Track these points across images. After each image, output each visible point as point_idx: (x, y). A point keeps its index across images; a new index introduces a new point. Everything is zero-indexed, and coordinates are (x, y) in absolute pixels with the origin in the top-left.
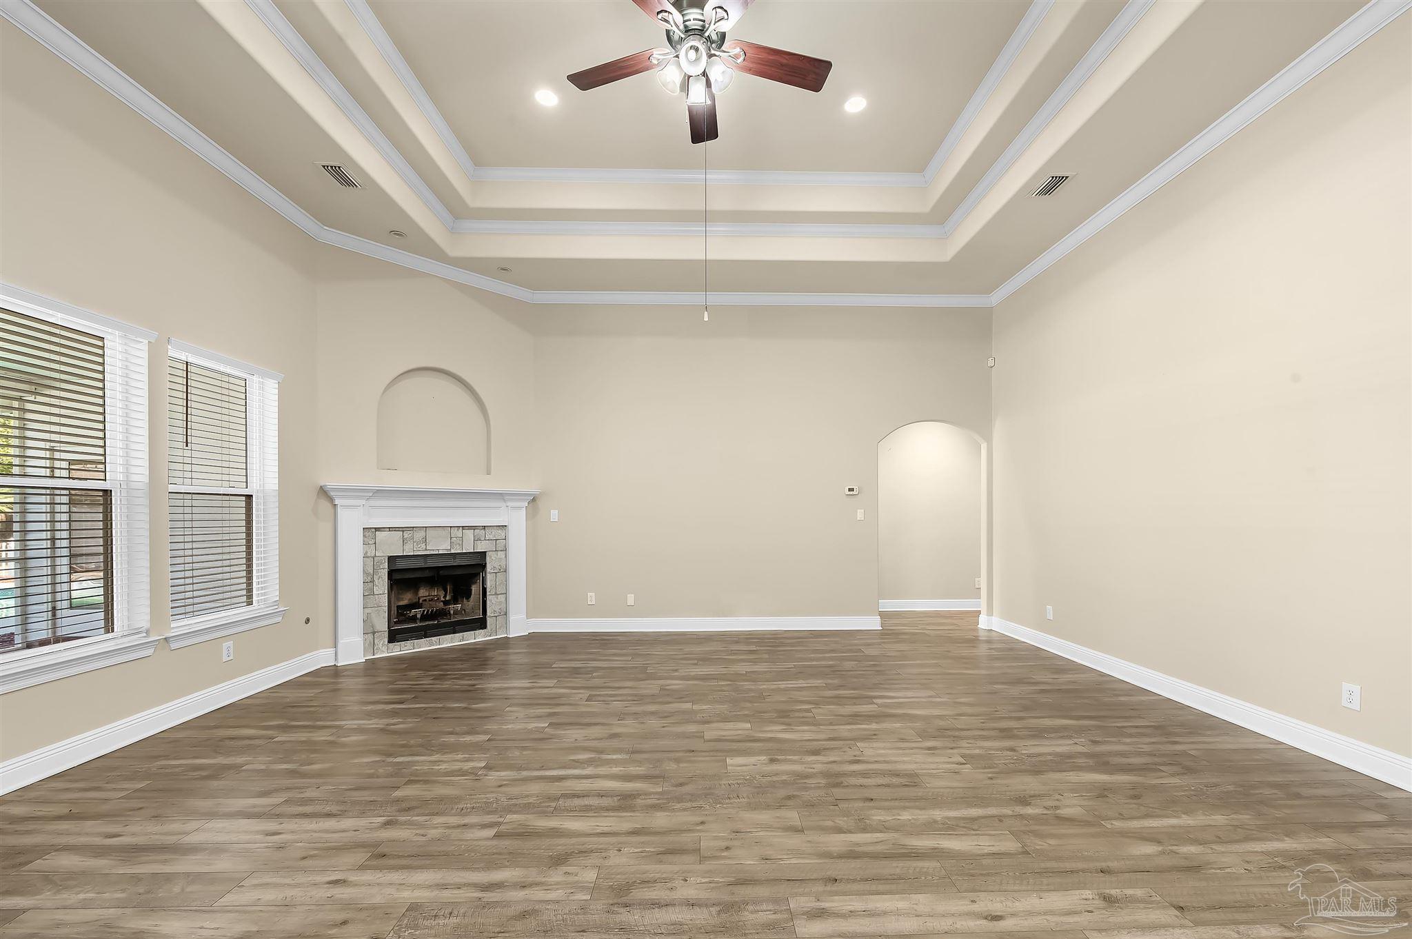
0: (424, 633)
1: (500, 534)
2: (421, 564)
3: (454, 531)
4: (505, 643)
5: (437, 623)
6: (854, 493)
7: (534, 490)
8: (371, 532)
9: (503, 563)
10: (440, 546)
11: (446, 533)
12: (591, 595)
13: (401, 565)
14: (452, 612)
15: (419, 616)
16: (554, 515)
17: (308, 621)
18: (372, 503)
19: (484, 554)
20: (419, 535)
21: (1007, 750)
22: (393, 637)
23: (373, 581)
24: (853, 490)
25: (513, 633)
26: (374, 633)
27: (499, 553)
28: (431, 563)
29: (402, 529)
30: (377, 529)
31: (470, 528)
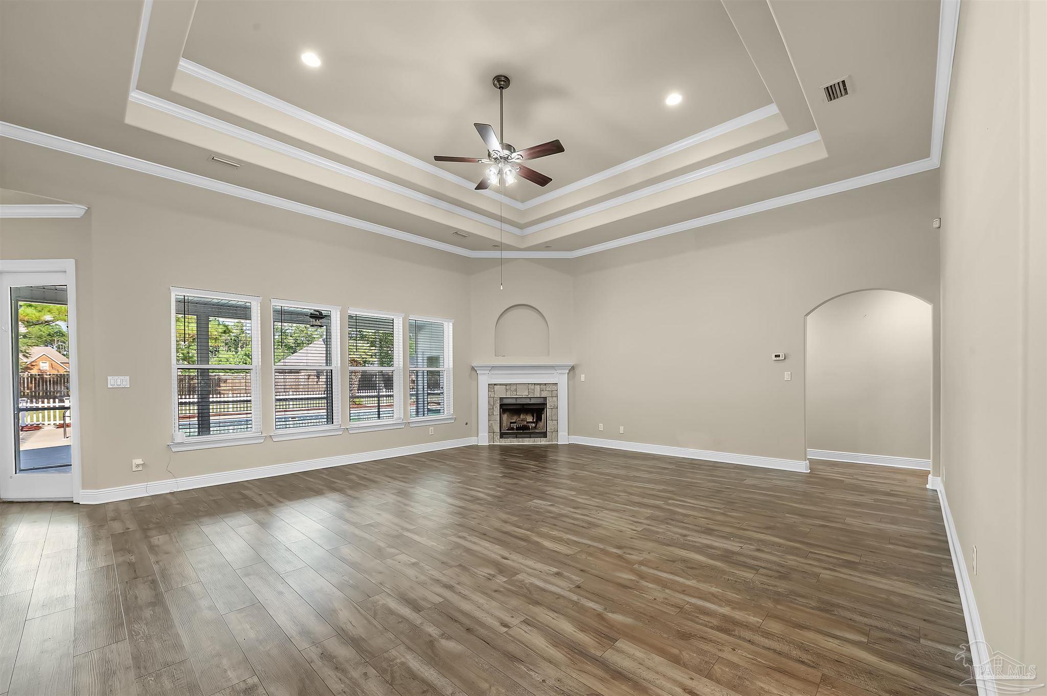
0: (516, 436)
1: (554, 387)
2: (513, 401)
3: (530, 386)
4: (556, 447)
5: (523, 430)
6: (780, 358)
7: (572, 364)
8: (491, 386)
9: (556, 403)
10: (523, 393)
11: (526, 387)
12: (601, 425)
13: (506, 401)
14: (531, 427)
15: (515, 427)
16: (583, 377)
17: (467, 424)
18: (493, 372)
19: (545, 398)
20: (513, 388)
21: (679, 535)
22: (502, 435)
23: (493, 409)
24: (779, 356)
25: (561, 442)
26: (494, 433)
27: (554, 398)
28: (519, 402)
29: (506, 385)
30: (495, 384)
31: (538, 384)
